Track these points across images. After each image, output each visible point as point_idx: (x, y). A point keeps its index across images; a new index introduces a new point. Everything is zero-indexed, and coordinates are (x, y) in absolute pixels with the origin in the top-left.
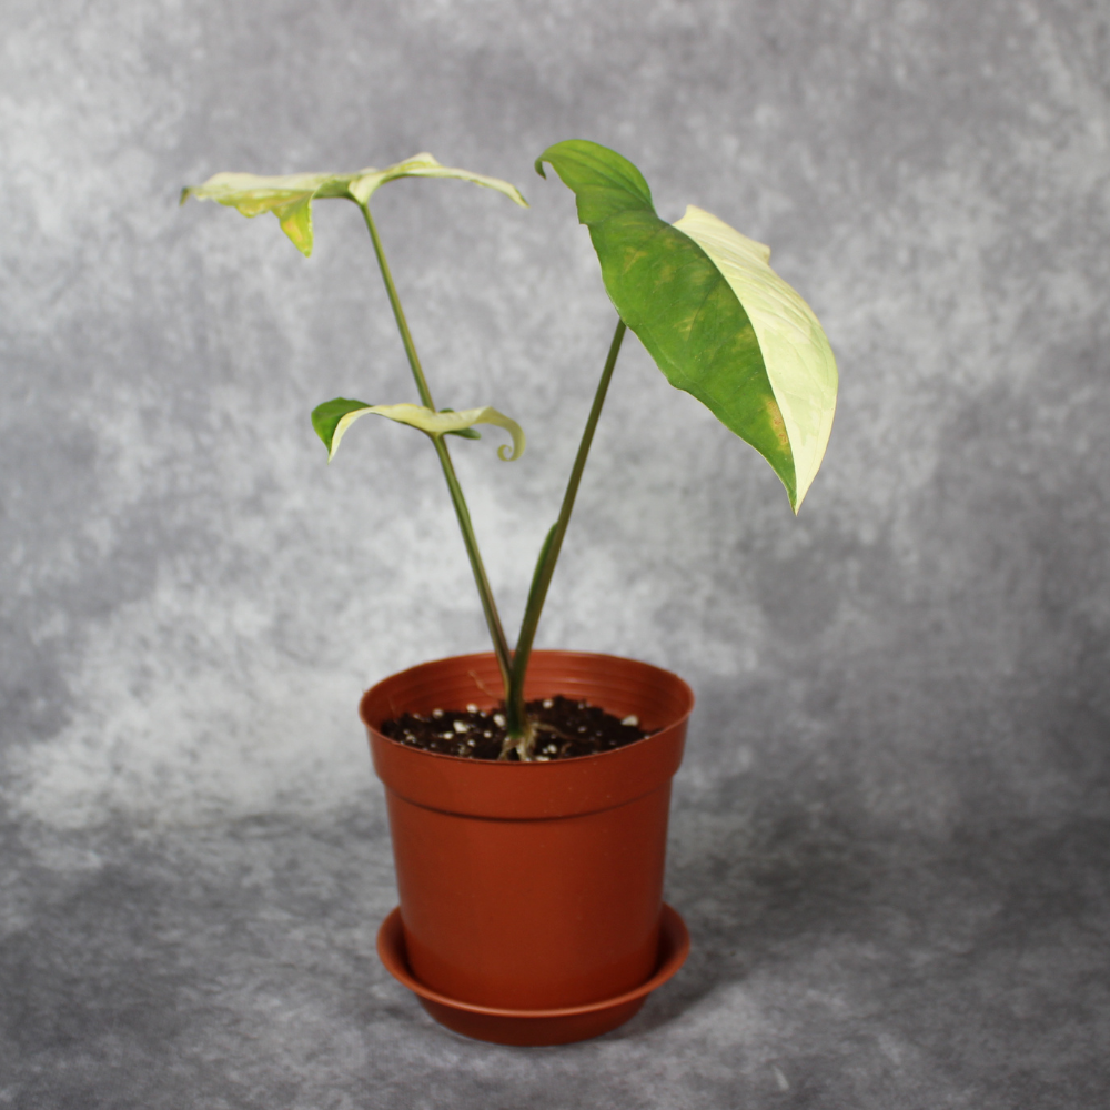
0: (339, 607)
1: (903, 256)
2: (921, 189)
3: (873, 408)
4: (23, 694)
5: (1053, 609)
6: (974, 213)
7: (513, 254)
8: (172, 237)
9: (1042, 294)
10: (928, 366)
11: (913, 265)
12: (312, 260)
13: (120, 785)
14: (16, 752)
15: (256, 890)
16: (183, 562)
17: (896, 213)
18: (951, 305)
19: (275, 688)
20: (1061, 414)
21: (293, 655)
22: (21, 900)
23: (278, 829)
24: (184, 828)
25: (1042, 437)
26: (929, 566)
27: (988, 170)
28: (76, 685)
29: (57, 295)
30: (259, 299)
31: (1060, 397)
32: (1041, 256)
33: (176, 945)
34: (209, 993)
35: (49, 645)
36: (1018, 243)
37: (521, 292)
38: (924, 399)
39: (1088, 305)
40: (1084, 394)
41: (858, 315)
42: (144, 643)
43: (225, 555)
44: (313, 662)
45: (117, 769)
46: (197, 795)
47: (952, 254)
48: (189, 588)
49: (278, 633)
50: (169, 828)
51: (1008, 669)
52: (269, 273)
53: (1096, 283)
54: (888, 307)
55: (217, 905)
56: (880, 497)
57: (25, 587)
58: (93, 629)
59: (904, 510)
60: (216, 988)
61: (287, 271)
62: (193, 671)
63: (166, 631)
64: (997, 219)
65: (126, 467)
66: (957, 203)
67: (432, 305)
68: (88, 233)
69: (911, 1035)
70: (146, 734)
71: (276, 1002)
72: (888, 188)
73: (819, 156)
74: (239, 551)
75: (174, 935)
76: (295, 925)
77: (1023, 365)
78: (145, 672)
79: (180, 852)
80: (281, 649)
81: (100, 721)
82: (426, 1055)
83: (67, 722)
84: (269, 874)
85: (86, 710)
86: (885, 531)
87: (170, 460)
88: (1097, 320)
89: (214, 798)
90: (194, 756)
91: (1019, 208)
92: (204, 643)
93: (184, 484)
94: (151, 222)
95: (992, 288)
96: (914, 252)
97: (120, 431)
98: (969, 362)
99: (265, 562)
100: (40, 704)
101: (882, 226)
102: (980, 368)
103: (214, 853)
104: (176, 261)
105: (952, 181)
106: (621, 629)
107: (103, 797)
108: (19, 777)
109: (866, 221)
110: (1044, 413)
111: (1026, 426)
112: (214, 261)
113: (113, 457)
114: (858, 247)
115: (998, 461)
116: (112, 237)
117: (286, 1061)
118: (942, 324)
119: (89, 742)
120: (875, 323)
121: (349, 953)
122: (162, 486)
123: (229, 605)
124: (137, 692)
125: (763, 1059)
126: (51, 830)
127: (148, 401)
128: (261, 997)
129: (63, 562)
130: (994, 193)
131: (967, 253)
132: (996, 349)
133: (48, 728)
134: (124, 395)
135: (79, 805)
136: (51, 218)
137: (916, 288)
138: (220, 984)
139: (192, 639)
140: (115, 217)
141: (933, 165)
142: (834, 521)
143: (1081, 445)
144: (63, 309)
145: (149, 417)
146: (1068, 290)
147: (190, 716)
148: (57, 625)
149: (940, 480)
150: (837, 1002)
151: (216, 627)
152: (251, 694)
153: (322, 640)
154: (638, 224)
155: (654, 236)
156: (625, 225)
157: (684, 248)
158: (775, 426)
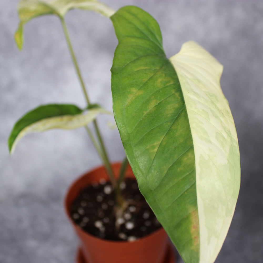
154: (145, 68)
155: (152, 77)
156: (136, 70)
157: (168, 84)
158: (193, 230)
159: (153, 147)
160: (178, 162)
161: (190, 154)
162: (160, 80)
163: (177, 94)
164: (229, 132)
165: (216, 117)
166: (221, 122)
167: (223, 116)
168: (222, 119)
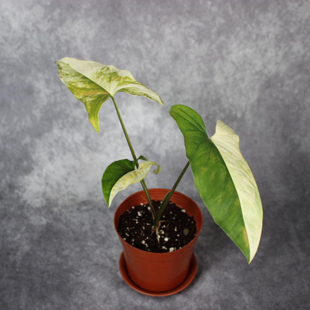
0: (102, 134)
1: (254, 37)
2: (261, 17)
3: (243, 79)
4: (20, 160)
5: (285, 137)
6: (275, 24)
7: (147, 35)
8: (51, 31)
9: (290, 48)
10: (258, 68)
11: (257, 39)
12: (90, 37)
13: (48, 189)
14: (20, 178)
15: (86, 233)
16: (59, 121)
17: (253, 24)
18: (266, 51)
19: (86, 158)
20: (291, 82)
21: (90, 148)
22: (27, 238)
23: (90, 207)
24: (66, 207)
25: (286, 89)
26: (254, 124)
27: (280, 11)
28: (34, 157)
29: (19, 47)
30: (76, 48)
31: (291, 77)
32: (291, 37)
33: (68, 256)
34: (78, 276)
35: (26, 145)
36: (286, 33)
37: (149, 46)
38: (257, 77)
39: (302, 51)
40: (298, 77)
41: (241, 53)
42: (51, 145)
43: (71, 120)
44: (95, 150)
45: (47, 184)
46: (68, 193)
47: (268, 36)
48: (61, 129)
49: (86, 142)
50: (62, 207)
51: (272, 154)
52: (78, 40)
53: (305, 45)
54: (249, 51)
55: (77, 239)
56: (243, 104)
57: (18, 129)
58: (37, 141)
59: (249, 108)
60: (79, 274)
61: (84, 40)
62: (64, 153)
63: (56, 141)
64: (281, 26)
65: (42, 95)
66: (270, 21)
67: (124, 50)
68: (26, 30)
69: (250, 292)
70: (54, 172)
71: (94, 280)
72: (252, 16)
73: (234, 7)
74: (74, 118)
75: (66, 252)
76: (97, 247)
77: (283, 68)
78: (52, 153)
79: (66, 217)
80: (87, 146)
81: (41, 169)
82: (133, 301)
83: (33, 169)
84: (89, 226)
85: (37, 165)
86: (244, 114)
87: (54, 93)
88: (304, 56)
89: (73, 195)
90: (66, 179)
91: (287, 23)
92: (67, 145)
93: (58, 99)
94: (44, 27)
95: (278, 46)
96: (257, 35)
97: (40, 85)
98: (269, 67)
99: (81, 121)
100: (25, 163)
101: (249, 28)
102: (272, 68)
103: (74, 217)
104: (52, 38)
105: (270, 15)
106: (175, 141)
107: (44, 194)
108: (22, 187)
109: (245, 26)
110: (287, 82)
111: (282, 85)
112: (63, 38)
113: (39, 92)
114: (242, 34)
115: (274, 95)
116: (33, 31)
117: (99, 303)
118: (263, 56)
119: (39, 175)
120: (245, 56)
121: (111, 258)
122: (53, 100)
123: (73, 134)
124: (50, 159)
125: (215, 300)
126: (32, 208)
127: (47, 77)
128: (91, 278)
129: (27, 122)
130: (281, 19)
131: (271, 36)
132: (277, 64)
133: (28, 171)
134: (40, 75)
135: (38, 198)
136: (15, 25)
137: (257, 46)
138: (79, 272)
139: (64, 144)
140: (33, 25)
141: (265, 11)
142: (231, 111)
143: (296, 91)
144: (21, 51)
145: (48, 81)
146: (297, 47)
147: (64, 167)
148: (27, 140)
149: (259, 100)
150: (232, 276)
151: (70, 140)
152: (80, 160)
153: (97, 144)
154: (204, 153)
155: (209, 158)
156: (200, 155)
157: (218, 160)
158: (245, 238)
159: (219, 199)
160: (233, 205)
161: (237, 200)
162: (213, 159)
163: (224, 166)
164: (253, 183)
165: (245, 176)
166: (248, 178)
167: (248, 174)
168: (248, 176)
